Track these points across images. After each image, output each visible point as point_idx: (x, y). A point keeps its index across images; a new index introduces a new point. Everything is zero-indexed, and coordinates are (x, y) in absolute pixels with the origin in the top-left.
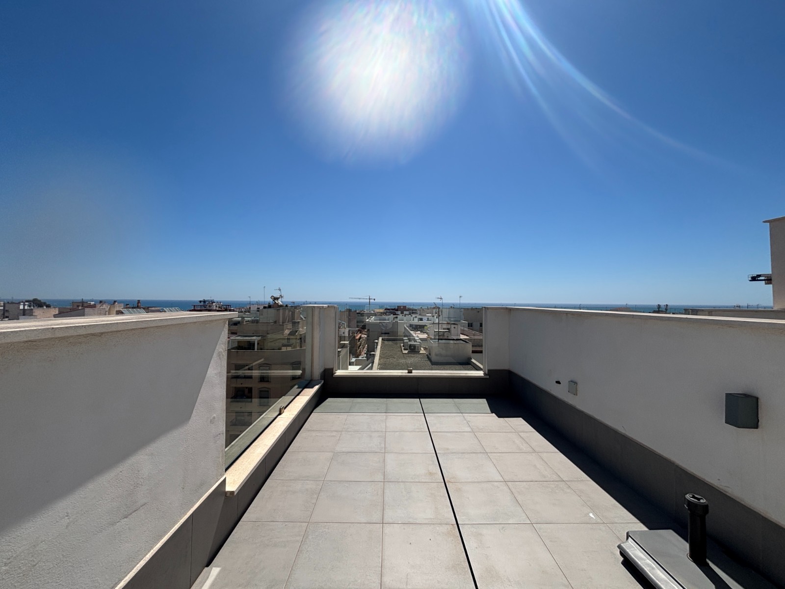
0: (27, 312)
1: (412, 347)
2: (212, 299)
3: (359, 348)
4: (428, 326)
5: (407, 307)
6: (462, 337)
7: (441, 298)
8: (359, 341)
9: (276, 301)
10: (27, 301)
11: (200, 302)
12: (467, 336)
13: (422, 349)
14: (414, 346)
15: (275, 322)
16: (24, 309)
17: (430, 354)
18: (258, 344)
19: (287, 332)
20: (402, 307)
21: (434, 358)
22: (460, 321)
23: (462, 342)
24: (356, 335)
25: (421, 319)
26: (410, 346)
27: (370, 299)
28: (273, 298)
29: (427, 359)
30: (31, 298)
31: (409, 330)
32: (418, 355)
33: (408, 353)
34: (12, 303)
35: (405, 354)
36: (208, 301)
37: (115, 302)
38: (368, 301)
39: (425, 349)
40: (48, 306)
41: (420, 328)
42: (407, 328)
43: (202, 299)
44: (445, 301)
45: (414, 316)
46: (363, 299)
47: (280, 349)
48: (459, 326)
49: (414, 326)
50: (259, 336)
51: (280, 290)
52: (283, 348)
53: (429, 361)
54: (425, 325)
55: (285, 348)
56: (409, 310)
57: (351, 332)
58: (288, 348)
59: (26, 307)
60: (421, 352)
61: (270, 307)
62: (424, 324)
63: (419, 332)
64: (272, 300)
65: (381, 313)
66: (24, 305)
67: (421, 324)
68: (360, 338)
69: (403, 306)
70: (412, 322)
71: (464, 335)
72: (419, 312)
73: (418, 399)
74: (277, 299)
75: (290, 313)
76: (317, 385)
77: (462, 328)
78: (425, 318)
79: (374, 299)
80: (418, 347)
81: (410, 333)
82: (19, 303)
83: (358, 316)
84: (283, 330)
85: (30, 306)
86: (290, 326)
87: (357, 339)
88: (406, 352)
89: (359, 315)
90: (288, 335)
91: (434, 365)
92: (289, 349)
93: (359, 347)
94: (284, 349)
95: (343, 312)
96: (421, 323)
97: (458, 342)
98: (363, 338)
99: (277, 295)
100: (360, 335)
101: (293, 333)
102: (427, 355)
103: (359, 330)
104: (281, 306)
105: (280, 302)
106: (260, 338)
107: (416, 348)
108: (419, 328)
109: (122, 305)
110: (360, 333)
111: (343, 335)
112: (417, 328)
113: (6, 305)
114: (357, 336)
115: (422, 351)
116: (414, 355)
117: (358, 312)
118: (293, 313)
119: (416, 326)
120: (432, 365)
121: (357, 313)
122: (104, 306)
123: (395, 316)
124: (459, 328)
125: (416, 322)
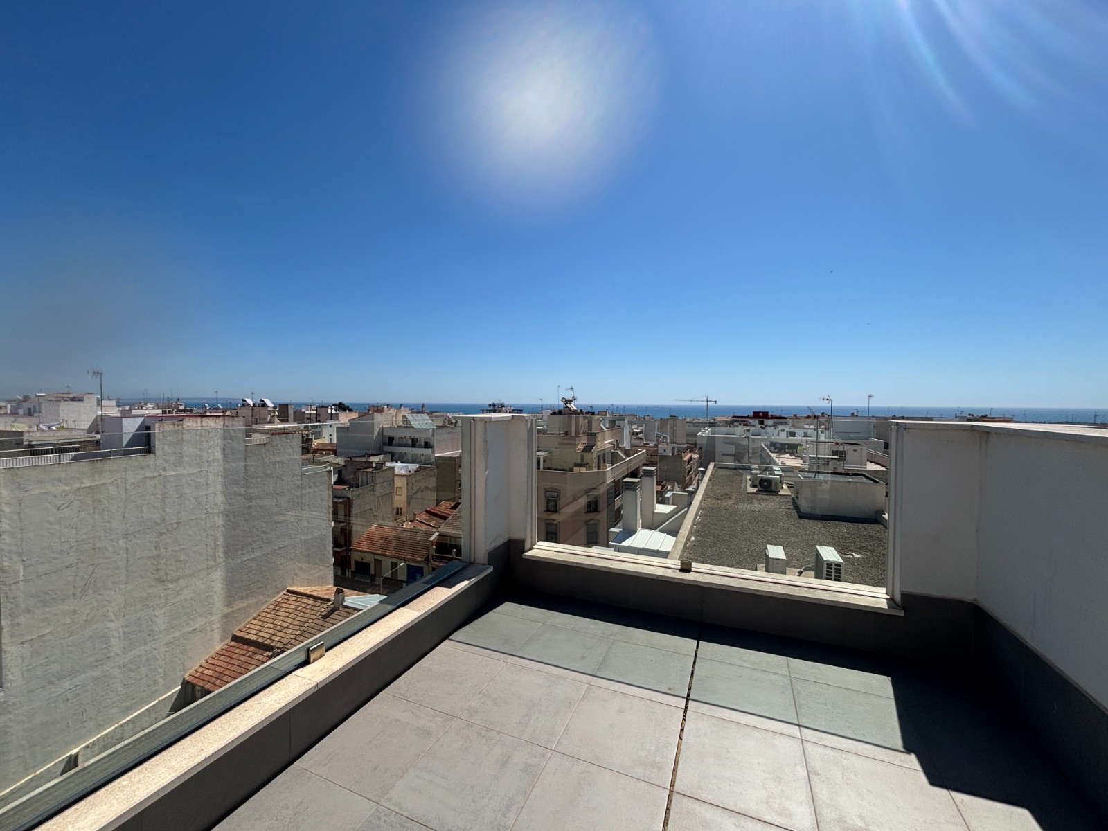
0: (334, 416)
1: (765, 484)
2: (502, 402)
3: (688, 474)
4: (804, 447)
5: (769, 414)
6: (871, 466)
7: (829, 400)
8: (688, 464)
9: (568, 405)
10: (334, 405)
11: (490, 405)
12: (883, 466)
13: (784, 486)
14: (769, 481)
15: (566, 433)
16: (331, 414)
17: (798, 498)
18: (544, 461)
19: (580, 447)
20: (761, 414)
21: (804, 505)
22: (868, 439)
23: (865, 480)
24: (683, 454)
25: (793, 434)
26: (762, 480)
27: (707, 401)
28: (564, 400)
29: (792, 507)
30: (337, 402)
31: (768, 451)
32: (775, 497)
33: (757, 493)
34: (323, 407)
35: (753, 493)
36: (498, 404)
37: (401, 405)
38: (705, 404)
39: (791, 487)
40: (351, 410)
41: (792, 449)
42: (766, 449)
43: (491, 403)
44: (836, 404)
45: (781, 427)
46: (697, 401)
47: (571, 470)
48: (865, 448)
49: (778, 446)
50: (546, 451)
51: (572, 389)
52: (575, 468)
53: (794, 511)
54: (800, 445)
55: (578, 468)
56: (773, 417)
57: (676, 450)
58: (581, 468)
59: (333, 412)
60: (782, 492)
61: (560, 412)
62: (797, 443)
63: (788, 455)
64: (562, 403)
65: (726, 422)
66: (331, 409)
67: (791, 443)
68: (691, 459)
69: (763, 413)
70: (774, 439)
71: (876, 463)
72: (790, 421)
73: (696, 641)
74: (570, 402)
75: (586, 421)
76: (467, 579)
77: (872, 451)
78: (800, 433)
79: (715, 402)
80: (776, 484)
81: (770, 456)
82: (327, 408)
83: (690, 427)
84: (575, 445)
85: (336, 410)
86: (585, 439)
87: (685, 461)
88: (754, 490)
89: (691, 424)
90: (582, 451)
91: (806, 518)
92: (583, 470)
93: (689, 472)
94: (576, 470)
95: (664, 420)
96: (792, 440)
97: (856, 479)
98: (695, 459)
99: (569, 397)
100: (690, 455)
101: (588, 449)
102: (793, 499)
103: (688, 448)
104: (574, 411)
105: (572, 406)
106: (546, 454)
107: (773, 484)
108: (788, 449)
109: (408, 409)
110: (690, 452)
111: (664, 454)
112: (782, 448)
113: (319, 409)
114: (685, 456)
115: (785, 490)
116: (768, 497)
117: (688, 420)
118: (590, 422)
119: (783, 445)
120: (800, 517)
121: (687, 422)
122: (391, 411)
123: (747, 428)
124: (865, 450)
125: (782, 438)
